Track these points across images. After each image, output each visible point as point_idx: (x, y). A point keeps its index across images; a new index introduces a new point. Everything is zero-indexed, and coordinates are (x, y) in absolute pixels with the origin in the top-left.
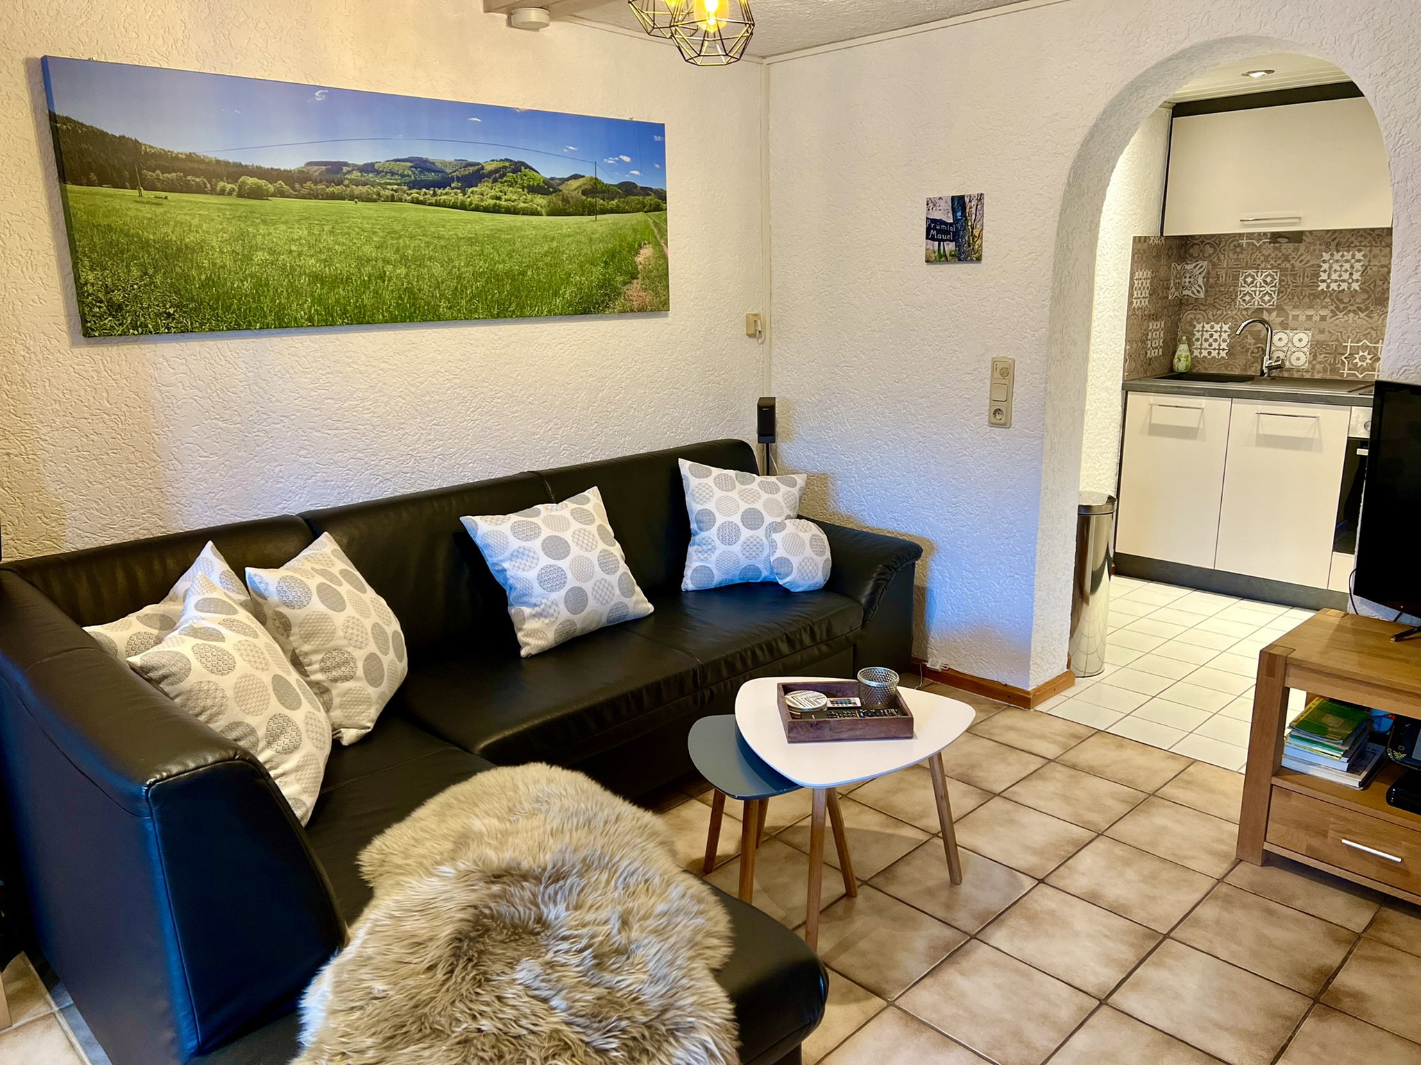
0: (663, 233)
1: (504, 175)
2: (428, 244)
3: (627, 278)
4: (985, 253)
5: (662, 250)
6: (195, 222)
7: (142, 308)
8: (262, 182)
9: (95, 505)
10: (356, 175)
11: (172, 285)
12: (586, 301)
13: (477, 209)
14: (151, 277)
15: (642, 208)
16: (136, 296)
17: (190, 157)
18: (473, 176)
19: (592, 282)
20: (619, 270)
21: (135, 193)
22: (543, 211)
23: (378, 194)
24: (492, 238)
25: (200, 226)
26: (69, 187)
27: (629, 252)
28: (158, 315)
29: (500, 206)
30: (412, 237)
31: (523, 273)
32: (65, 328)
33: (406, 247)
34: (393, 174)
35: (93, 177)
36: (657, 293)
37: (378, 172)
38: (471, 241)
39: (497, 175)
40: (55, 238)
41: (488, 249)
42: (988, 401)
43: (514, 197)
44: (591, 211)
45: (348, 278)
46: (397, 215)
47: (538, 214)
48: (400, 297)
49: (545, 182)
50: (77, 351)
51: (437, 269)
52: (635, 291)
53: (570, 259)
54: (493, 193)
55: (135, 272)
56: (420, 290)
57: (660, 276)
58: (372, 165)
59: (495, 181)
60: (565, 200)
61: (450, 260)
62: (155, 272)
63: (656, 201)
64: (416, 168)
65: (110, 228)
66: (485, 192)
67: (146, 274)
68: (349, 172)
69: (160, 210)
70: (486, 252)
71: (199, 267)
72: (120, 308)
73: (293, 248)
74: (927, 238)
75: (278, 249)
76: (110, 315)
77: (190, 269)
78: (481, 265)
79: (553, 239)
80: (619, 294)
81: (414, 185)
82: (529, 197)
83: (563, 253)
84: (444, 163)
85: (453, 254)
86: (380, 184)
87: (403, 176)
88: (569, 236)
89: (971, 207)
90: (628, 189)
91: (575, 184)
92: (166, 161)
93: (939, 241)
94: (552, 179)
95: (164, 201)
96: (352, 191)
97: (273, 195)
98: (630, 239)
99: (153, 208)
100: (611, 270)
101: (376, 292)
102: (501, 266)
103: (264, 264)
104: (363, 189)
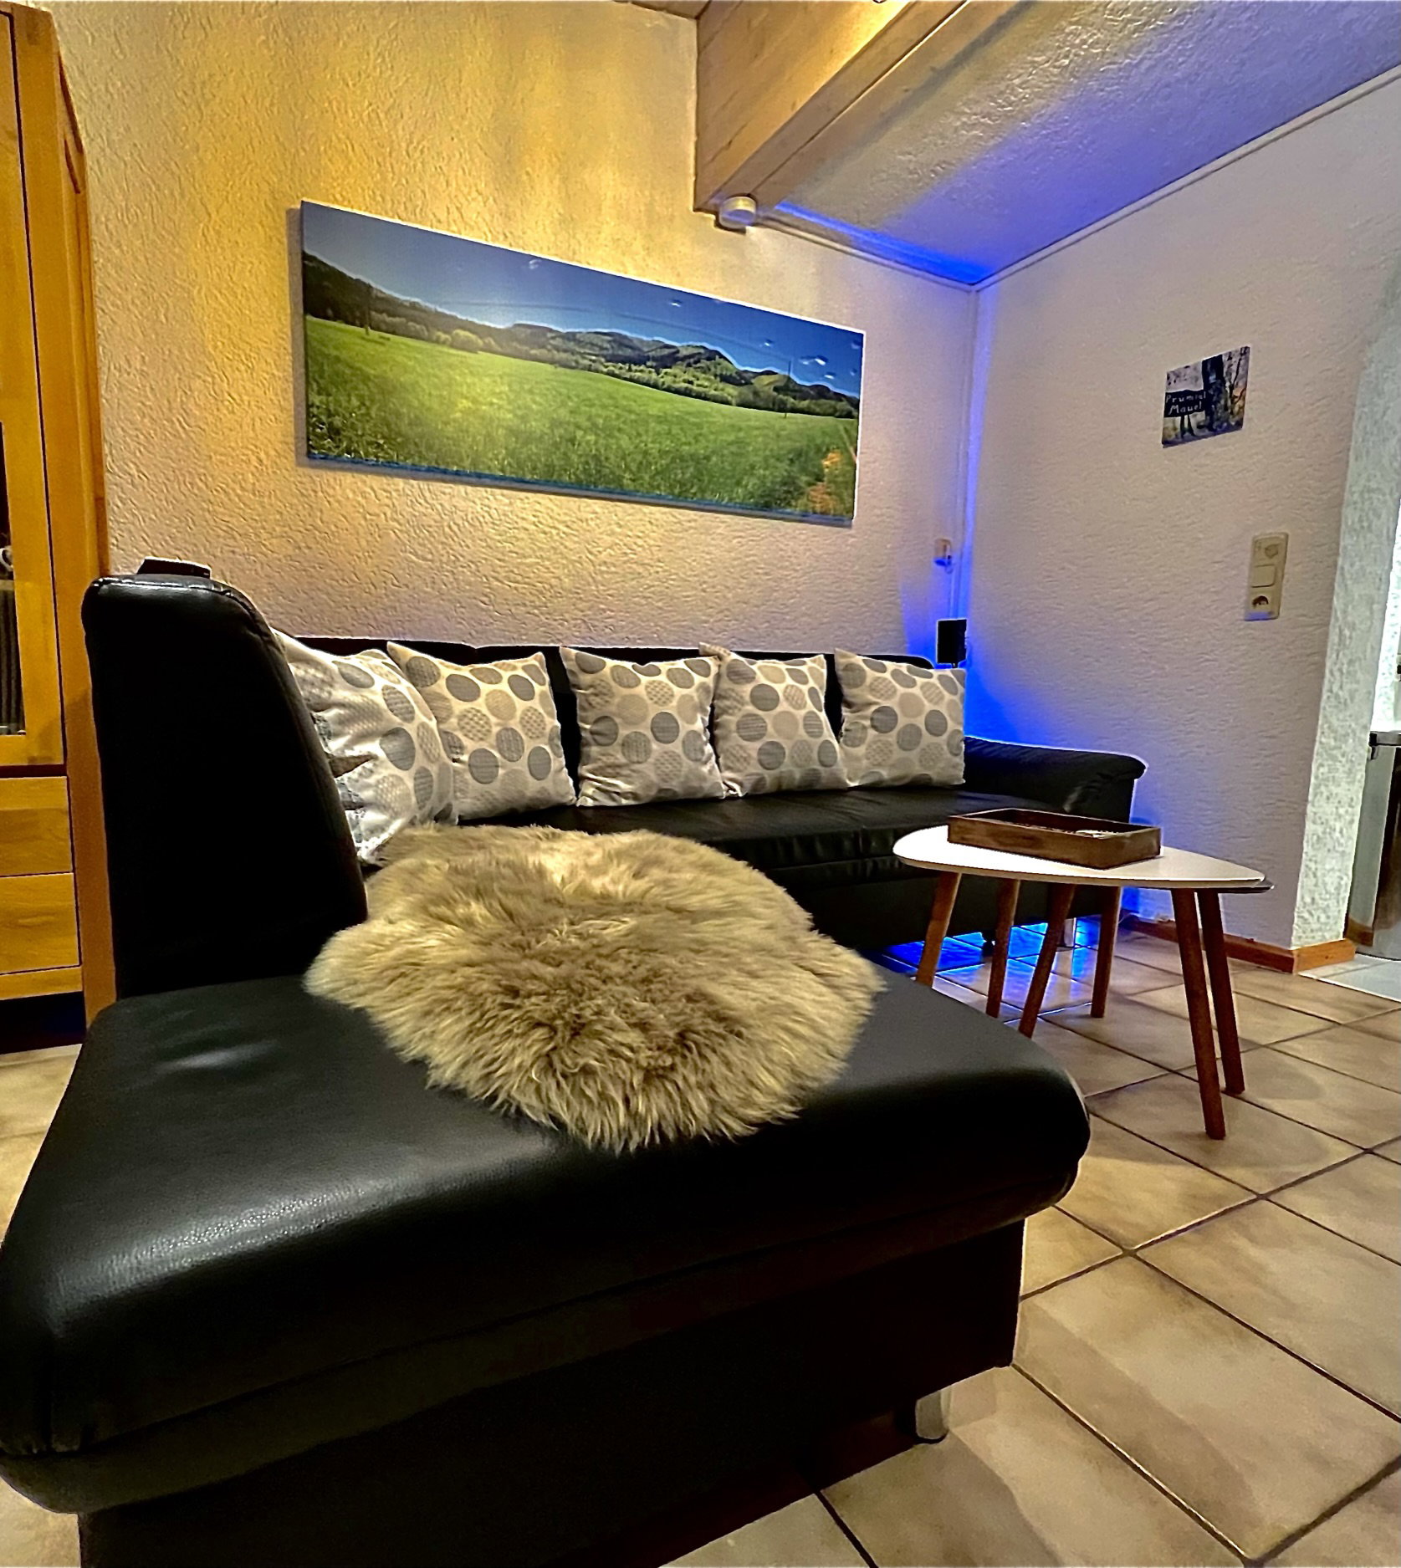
0: (854, 441)
1: (698, 361)
2: (618, 416)
3: (812, 480)
4: (1252, 411)
5: (851, 457)
6: (411, 364)
7: (357, 435)
8: (473, 336)
10: (558, 342)
12: (769, 495)
13: (668, 390)
14: (368, 408)
15: (833, 413)
16: (353, 424)
17: (414, 307)
18: (670, 359)
19: (776, 477)
20: (804, 470)
21: (363, 330)
22: (734, 402)
23: (577, 362)
24: (681, 420)
25: (415, 369)
26: (309, 318)
27: (817, 454)
28: (370, 443)
29: (691, 390)
30: (604, 407)
31: (707, 458)
32: (293, 448)
33: (597, 415)
34: (593, 344)
35: (330, 312)
36: (842, 500)
37: (579, 342)
38: (660, 420)
39: (692, 360)
41: (676, 430)
42: (1244, 591)
43: (706, 384)
44: (781, 408)
45: (541, 437)
46: (593, 384)
47: (727, 403)
49: (739, 373)
50: (301, 470)
51: (625, 442)
52: (819, 494)
53: (756, 450)
54: (686, 377)
55: (355, 402)
56: (607, 459)
57: (846, 483)
58: (574, 334)
59: (689, 365)
60: (756, 393)
61: (639, 435)
62: (372, 404)
63: (850, 409)
64: (616, 343)
65: (338, 359)
66: (677, 375)
67: (364, 405)
68: (553, 338)
69: (382, 349)
70: (674, 432)
71: (410, 406)
72: (338, 432)
73: (494, 401)
74: (1167, 415)
75: (481, 399)
76: (329, 437)
77: (401, 406)
78: (667, 444)
79: (740, 429)
80: (802, 494)
81: (613, 359)
82: (721, 385)
83: (749, 444)
84: (641, 342)
85: (641, 430)
86: (580, 353)
87: (602, 348)
88: (756, 429)
89: (1231, 366)
90: (821, 392)
91: (767, 379)
92: (391, 306)
93: (1183, 415)
94: (745, 372)
95: (385, 341)
96: (553, 356)
97: (481, 349)
98: (819, 441)
99: (378, 347)
100: (795, 469)
101: (565, 454)
102: (686, 448)
103: (465, 412)
104: (564, 356)
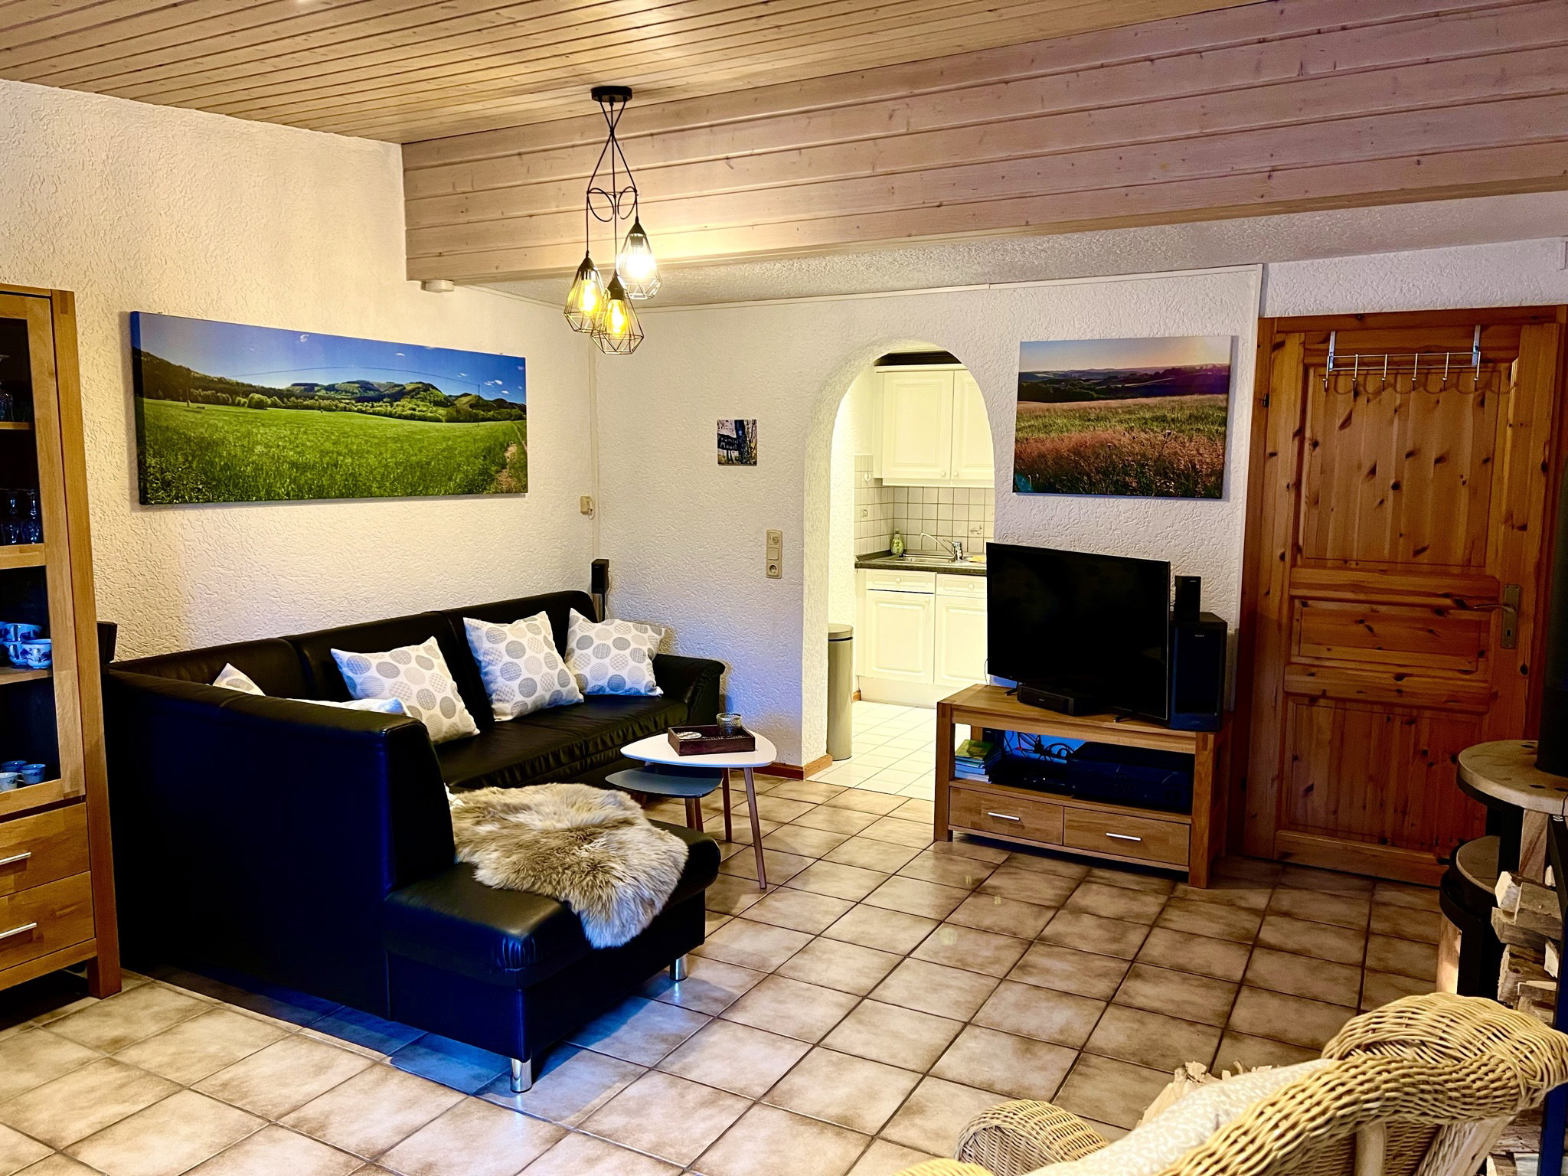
0: (524, 435)
1: (418, 393)
2: (367, 442)
3: (499, 469)
4: (759, 460)
5: (523, 449)
6: (220, 425)
7: (183, 485)
8: (264, 397)
10: (323, 393)
11: (203, 468)
12: (470, 485)
13: (400, 417)
14: (190, 463)
15: (510, 418)
16: (180, 476)
17: (220, 380)
18: (399, 394)
19: (475, 470)
20: (493, 462)
21: (186, 404)
22: (444, 419)
23: (336, 406)
24: (408, 437)
25: (223, 428)
27: (501, 449)
28: (192, 490)
29: (415, 415)
30: (356, 436)
31: (428, 464)
32: (128, 498)
33: (352, 443)
34: (346, 392)
35: (159, 394)
36: (520, 480)
37: (337, 391)
38: (395, 440)
39: (413, 394)
40: (128, 434)
41: (406, 445)
42: (765, 561)
43: (425, 409)
44: (476, 419)
45: (314, 465)
46: (348, 420)
47: (440, 421)
48: (347, 480)
49: (446, 398)
50: (134, 514)
51: (372, 460)
52: (504, 478)
53: (461, 454)
54: (410, 406)
55: (181, 458)
56: (360, 474)
57: (521, 467)
58: (334, 385)
59: (412, 397)
60: (458, 411)
61: (381, 453)
62: (193, 459)
63: (520, 413)
64: (361, 388)
65: (167, 428)
66: (405, 405)
67: (187, 460)
68: (318, 391)
69: (199, 416)
70: (405, 447)
71: (220, 456)
72: (168, 485)
73: (280, 443)
74: (719, 447)
75: (271, 444)
76: (163, 489)
77: (215, 457)
78: (401, 457)
79: (449, 439)
80: (492, 480)
81: (359, 400)
82: (435, 409)
83: (456, 449)
84: (380, 385)
85: (382, 449)
86: (338, 399)
87: (353, 393)
88: (460, 437)
89: (748, 428)
90: (501, 404)
91: (465, 400)
92: (204, 382)
93: (727, 449)
94: (450, 396)
95: (203, 410)
96: (320, 403)
97: (270, 406)
98: (501, 440)
99: (196, 415)
100: (488, 462)
101: (331, 476)
102: (414, 458)
103: (261, 455)
104: (327, 402)
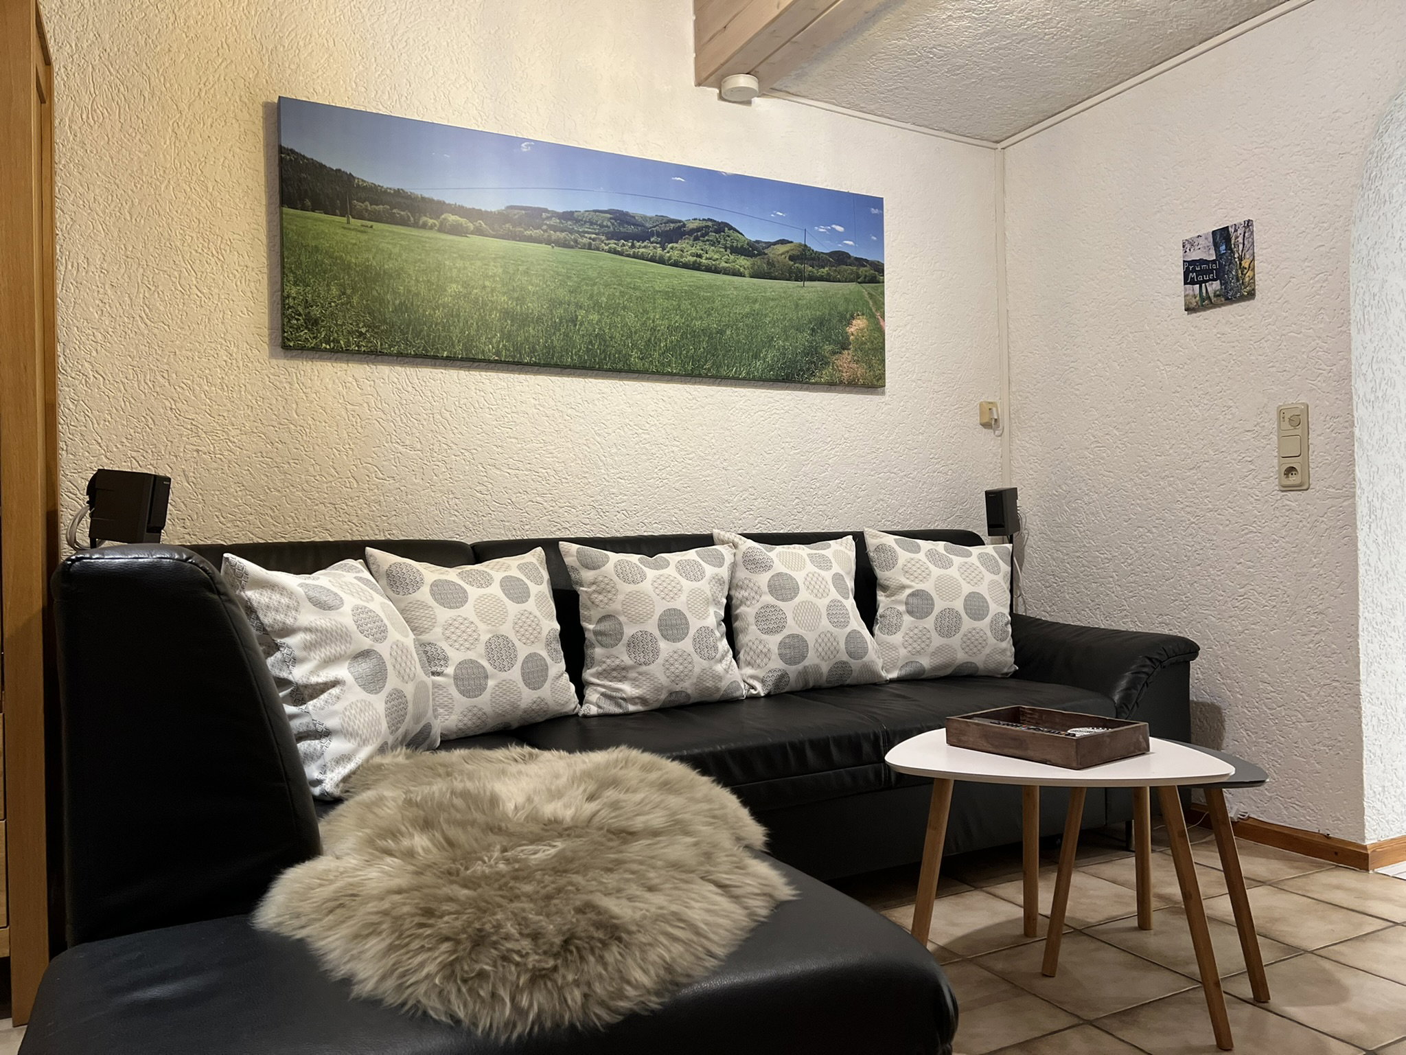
0: (880, 306)
1: (707, 234)
2: (623, 294)
3: (836, 349)
4: (1260, 286)
5: (878, 323)
6: (396, 250)
7: (336, 325)
8: (463, 221)
9: (270, 512)
10: (554, 221)
11: (367, 306)
12: (789, 368)
13: (676, 264)
14: (348, 297)
15: (855, 279)
16: (332, 313)
17: (398, 193)
18: (674, 232)
19: (797, 347)
20: (827, 339)
21: (344, 220)
22: (746, 272)
23: (576, 241)
24: (689, 294)
25: (400, 255)
26: (286, 209)
27: (840, 321)
28: (352, 333)
29: (700, 264)
30: (607, 285)
31: (722, 332)
32: (267, 339)
33: (599, 293)
34: (592, 223)
35: (308, 203)
36: (871, 367)
37: (577, 221)
38: (668, 295)
39: (699, 234)
40: (269, 257)
41: (685, 304)
42: (1276, 461)
43: (716, 257)
44: (799, 277)
45: (539, 318)
46: (593, 262)
47: (741, 275)
48: (591, 342)
49: (750, 244)
50: (274, 362)
51: (630, 319)
52: (846, 363)
53: (774, 323)
54: (693, 250)
55: (335, 291)
56: (611, 338)
57: (874, 349)
58: (572, 213)
59: (696, 239)
60: (771, 264)
61: (646, 312)
62: (353, 293)
63: (873, 274)
64: (616, 220)
65: (317, 249)
66: (685, 249)
67: (344, 293)
68: (548, 218)
69: (364, 237)
70: (683, 307)
71: (394, 292)
72: (316, 322)
73: (487, 283)
74: (1185, 283)
75: (472, 283)
76: (306, 328)
77: (386, 293)
78: (677, 319)
79: (755, 301)
80: (827, 363)
81: (611, 236)
82: (732, 257)
83: (766, 316)
84: (644, 218)
85: (648, 306)
86: (578, 232)
87: (602, 226)
88: (773, 300)
89: (1237, 238)
90: (840, 258)
91: (782, 249)
92: (374, 194)
93: (1200, 283)
94: (758, 242)
95: (367, 230)
96: (550, 236)
97: (472, 233)
98: (841, 309)
99: (359, 235)
100: (818, 338)
101: (566, 335)
102: (698, 323)
103: (457, 296)
104: (562, 235)
